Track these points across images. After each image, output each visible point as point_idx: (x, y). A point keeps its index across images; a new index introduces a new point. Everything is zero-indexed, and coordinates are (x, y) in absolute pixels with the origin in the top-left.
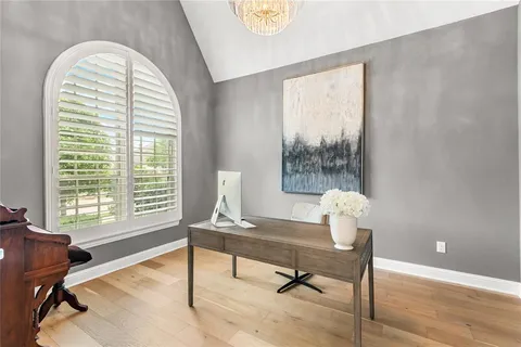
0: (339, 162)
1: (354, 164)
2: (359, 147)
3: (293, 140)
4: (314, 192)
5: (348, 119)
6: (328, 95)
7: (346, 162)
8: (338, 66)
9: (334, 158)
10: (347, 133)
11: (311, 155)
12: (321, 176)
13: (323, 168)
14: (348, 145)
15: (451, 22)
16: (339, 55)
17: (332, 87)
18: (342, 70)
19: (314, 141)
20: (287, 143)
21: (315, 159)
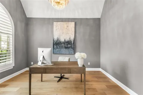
0: (69, 46)
1: (73, 46)
2: (74, 42)
3: (56, 39)
4: (63, 53)
5: (71, 35)
6: (66, 28)
7: (70, 46)
8: (69, 21)
9: (68, 45)
10: (71, 39)
11: (62, 44)
12: (64, 49)
13: (65, 47)
14: (71, 42)
15: (92, 18)
16: (69, 19)
17: (67, 26)
18: (70, 23)
19: (62, 40)
20: (54, 40)
21: (63, 45)
